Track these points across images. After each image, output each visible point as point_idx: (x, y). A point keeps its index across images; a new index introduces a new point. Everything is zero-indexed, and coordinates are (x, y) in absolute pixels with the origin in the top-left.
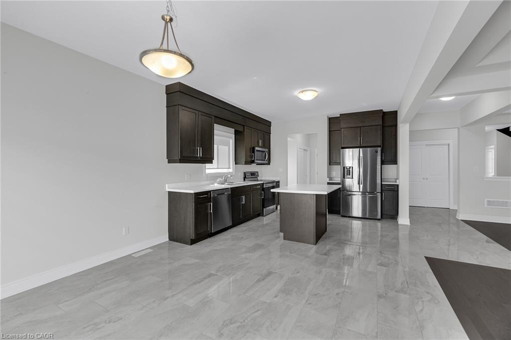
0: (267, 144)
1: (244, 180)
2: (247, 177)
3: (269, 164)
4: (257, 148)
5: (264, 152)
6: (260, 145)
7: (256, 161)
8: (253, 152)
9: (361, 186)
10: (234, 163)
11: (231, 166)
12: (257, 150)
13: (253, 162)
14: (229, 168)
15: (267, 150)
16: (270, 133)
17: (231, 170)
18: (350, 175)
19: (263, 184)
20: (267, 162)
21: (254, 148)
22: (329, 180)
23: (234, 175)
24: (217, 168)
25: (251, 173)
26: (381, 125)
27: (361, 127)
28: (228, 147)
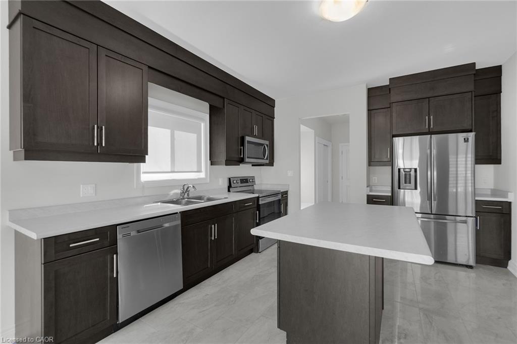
0: (268, 133)
1: (229, 191)
2: (232, 186)
3: (271, 164)
4: (248, 139)
5: (262, 145)
6: (256, 132)
7: (247, 160)
8: (243, 144)
9: (434, 204)
10: (209, 162)
11: (203, 169)
12: (249, 142)
13: (241, 161)
14: (199, 171)
15: (267, 142)
16: (274, 118)
17: (202, 175)
18: (410, 183)
19: (258, 198)
20: (267, 162)
21: (243, 139)
22: (371, 191)
23: (207, 183)
24: (170, 171)
25: (241, 180)
26: (472, 92)
27: (429, 98)
28: (196, 135)
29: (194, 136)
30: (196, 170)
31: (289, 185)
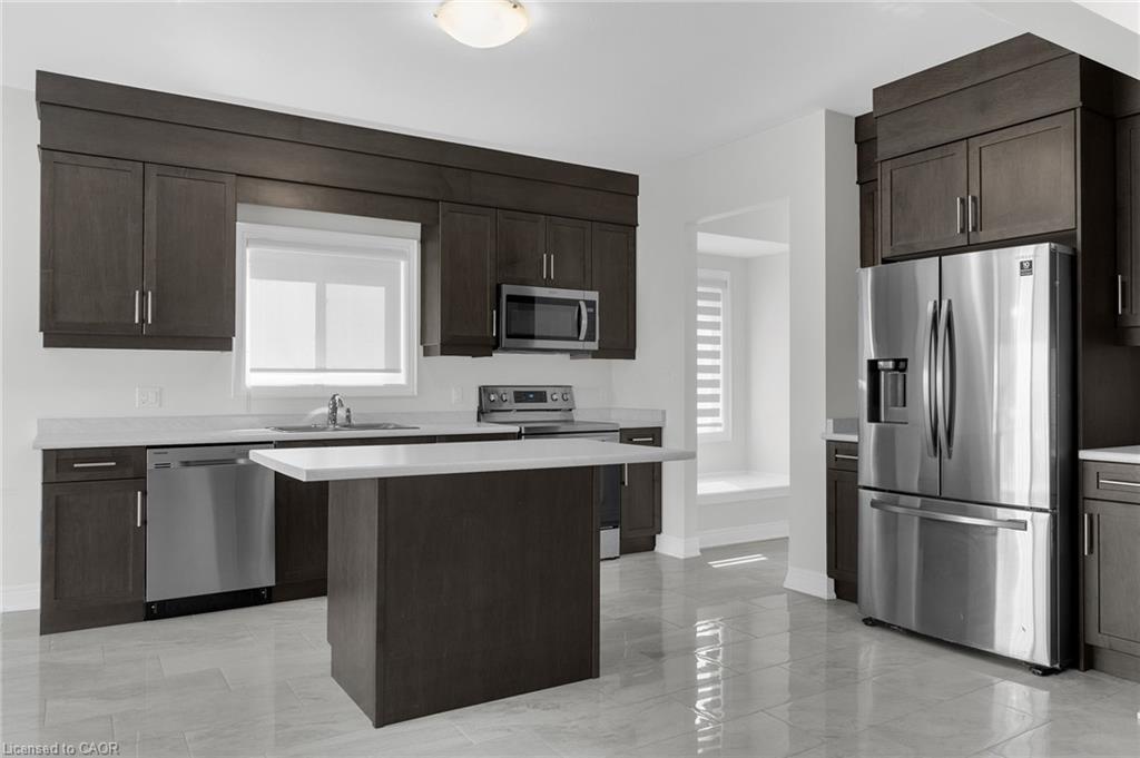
1: (479, 418)
3: (628, 352)
6: (548, 272)
7: (506, 343)
8: (498, 304)
10: (417, 348)
11: (402, 364)
13: (494, 345)
15: (593, 296)
16: (635, 225)
17: (400, 379)
20: (592, 347)
21: (498, 290)
22: (835, 428)
23: (413, 397)
24: (314, 367)
25: (516, 393)
26: (1074, 109)
27: (967, 138)
28: (383, 289)
29: (378, 293)
30: (383, 367)
31: (664, 413)
